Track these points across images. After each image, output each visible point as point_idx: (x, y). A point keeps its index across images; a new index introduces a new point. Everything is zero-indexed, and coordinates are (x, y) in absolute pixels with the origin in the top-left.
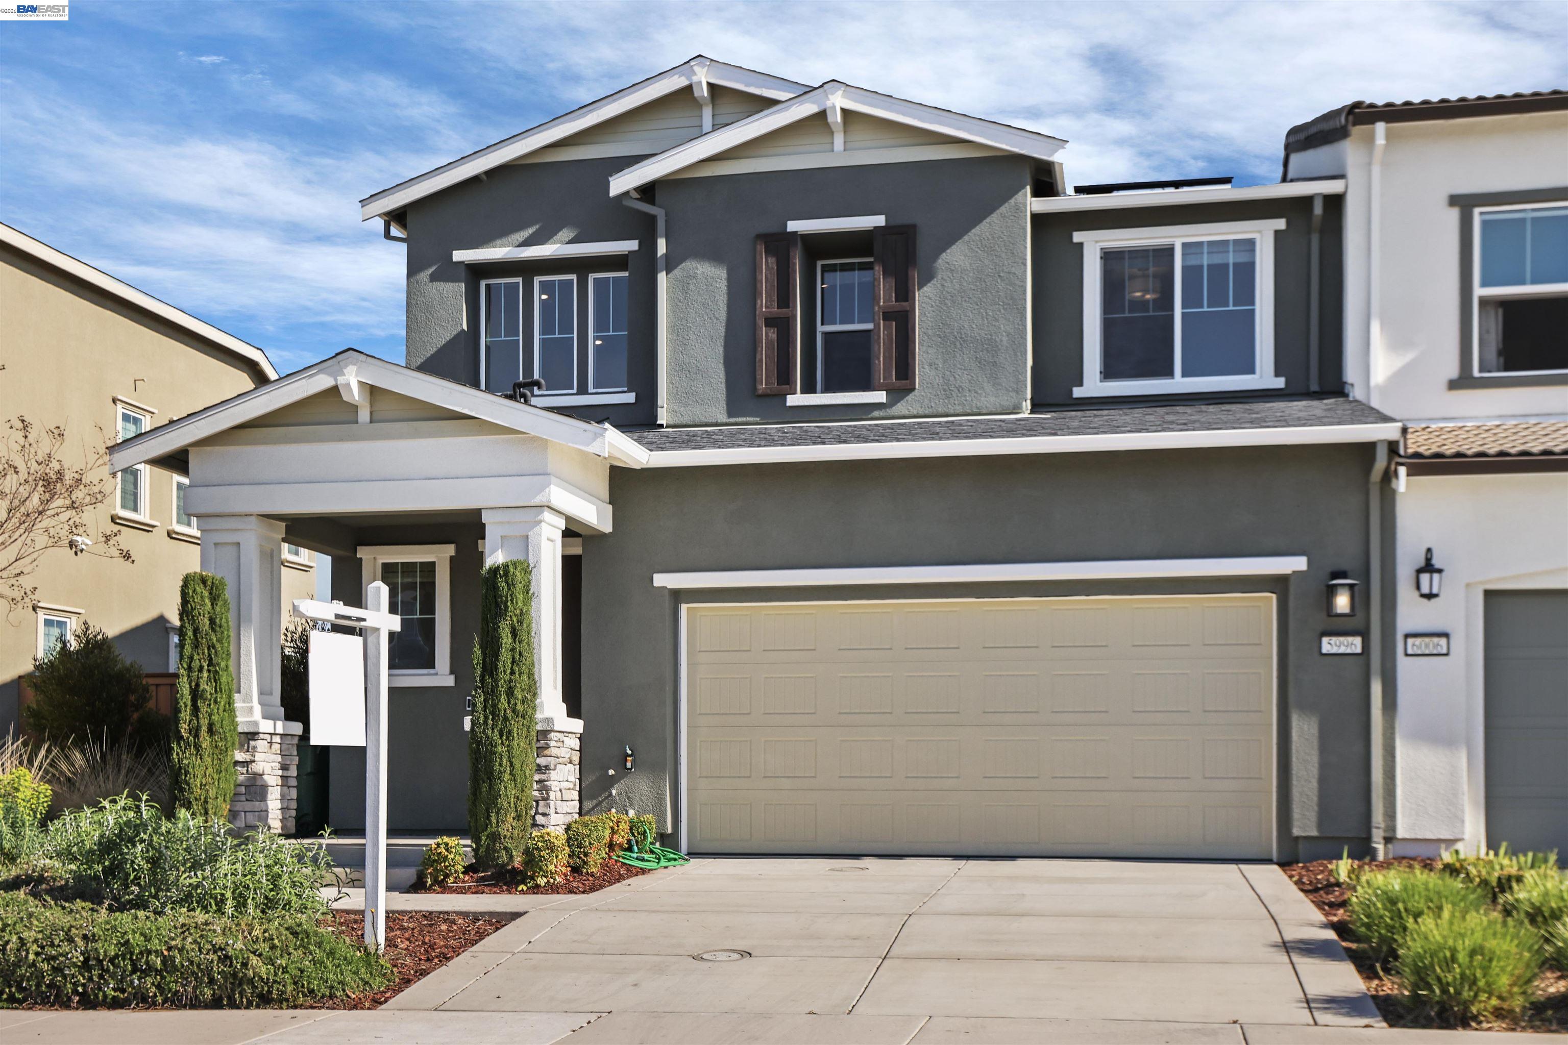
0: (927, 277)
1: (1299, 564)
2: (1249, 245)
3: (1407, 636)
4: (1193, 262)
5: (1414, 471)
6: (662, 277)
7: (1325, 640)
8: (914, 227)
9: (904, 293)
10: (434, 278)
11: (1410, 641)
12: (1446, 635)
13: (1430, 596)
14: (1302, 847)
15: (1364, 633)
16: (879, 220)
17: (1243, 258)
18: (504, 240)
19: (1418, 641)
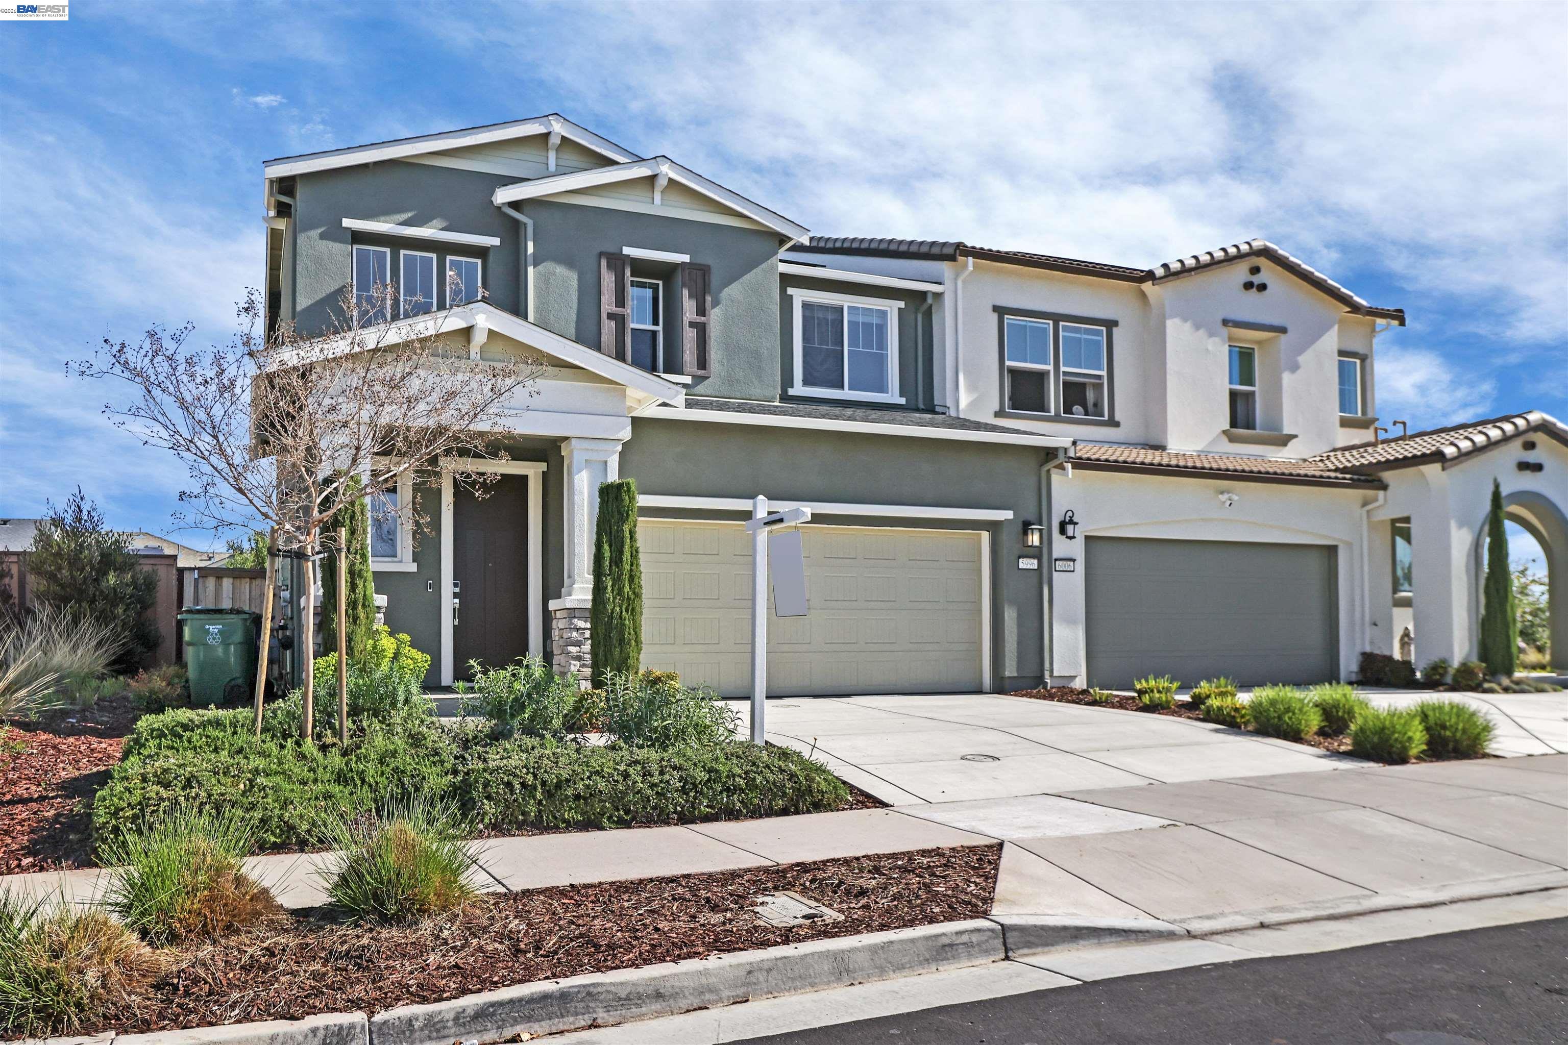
0: (716, 303)
1: (1008, 515)
2: (883, 314)
3: (1056, 560)
4: (853, 319)
5: (1075, 466)
6: (531, 270)
7: (1021, 560)
8: (709, 266)
9: (701, 311)
10: (323, 237)
11: (1057, 563)
12: (1074, 560)
13: (1071, 538)
14: (1007, 682)
15: (1039, 558)
16: (686, 258)
17: (879, 322)
18: (388, 218)
19: (1061, 563)
